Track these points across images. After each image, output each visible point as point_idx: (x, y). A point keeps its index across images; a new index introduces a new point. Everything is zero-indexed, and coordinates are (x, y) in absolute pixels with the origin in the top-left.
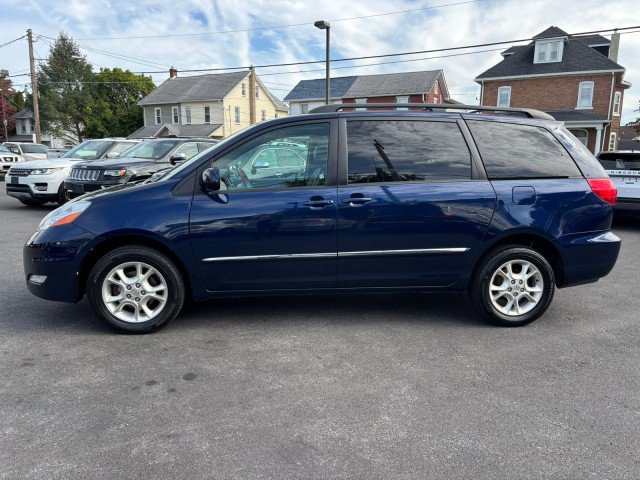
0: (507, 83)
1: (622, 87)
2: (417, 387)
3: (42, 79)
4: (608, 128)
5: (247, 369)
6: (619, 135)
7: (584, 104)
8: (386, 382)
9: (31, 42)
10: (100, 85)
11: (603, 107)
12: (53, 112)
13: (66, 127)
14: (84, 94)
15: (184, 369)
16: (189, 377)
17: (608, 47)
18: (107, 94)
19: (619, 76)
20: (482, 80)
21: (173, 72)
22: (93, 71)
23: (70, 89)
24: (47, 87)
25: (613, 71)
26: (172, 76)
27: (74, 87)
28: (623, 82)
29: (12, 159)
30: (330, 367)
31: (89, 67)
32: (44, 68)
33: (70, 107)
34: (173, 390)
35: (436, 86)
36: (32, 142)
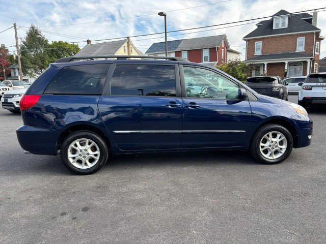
0: (259, 40)
1: (319, 39)
2: (212, 211)
3: (23, 48)
4: (313, 61)
5: (117, 203)
6: (319, 64)
7: (300, 49)
8: (194, 209)
9: (16, 29)
10: (53, 50)
11: (310, 50)
12: (29, 64)
13: (36, 72)
14: (44, 55)
15: (83, 204)
16: (85, 209)
17: (311, 19)
18: (56, 54)
19: (318, 34)
20: (247, 39)
21: (88, 41)
22: (49, 43)
23: (37, 52)
24: (26, 52)
25: (315, 31)
26: (88, 44)
27: (39, 51)
28: (320, 37)
29: (6, 89)
30: (164, 201)
31: (46, 41)
32: (24, 42)
33: (37, 61)
34: (75, 218)
35: (223, 43)
36: (18, 80)
